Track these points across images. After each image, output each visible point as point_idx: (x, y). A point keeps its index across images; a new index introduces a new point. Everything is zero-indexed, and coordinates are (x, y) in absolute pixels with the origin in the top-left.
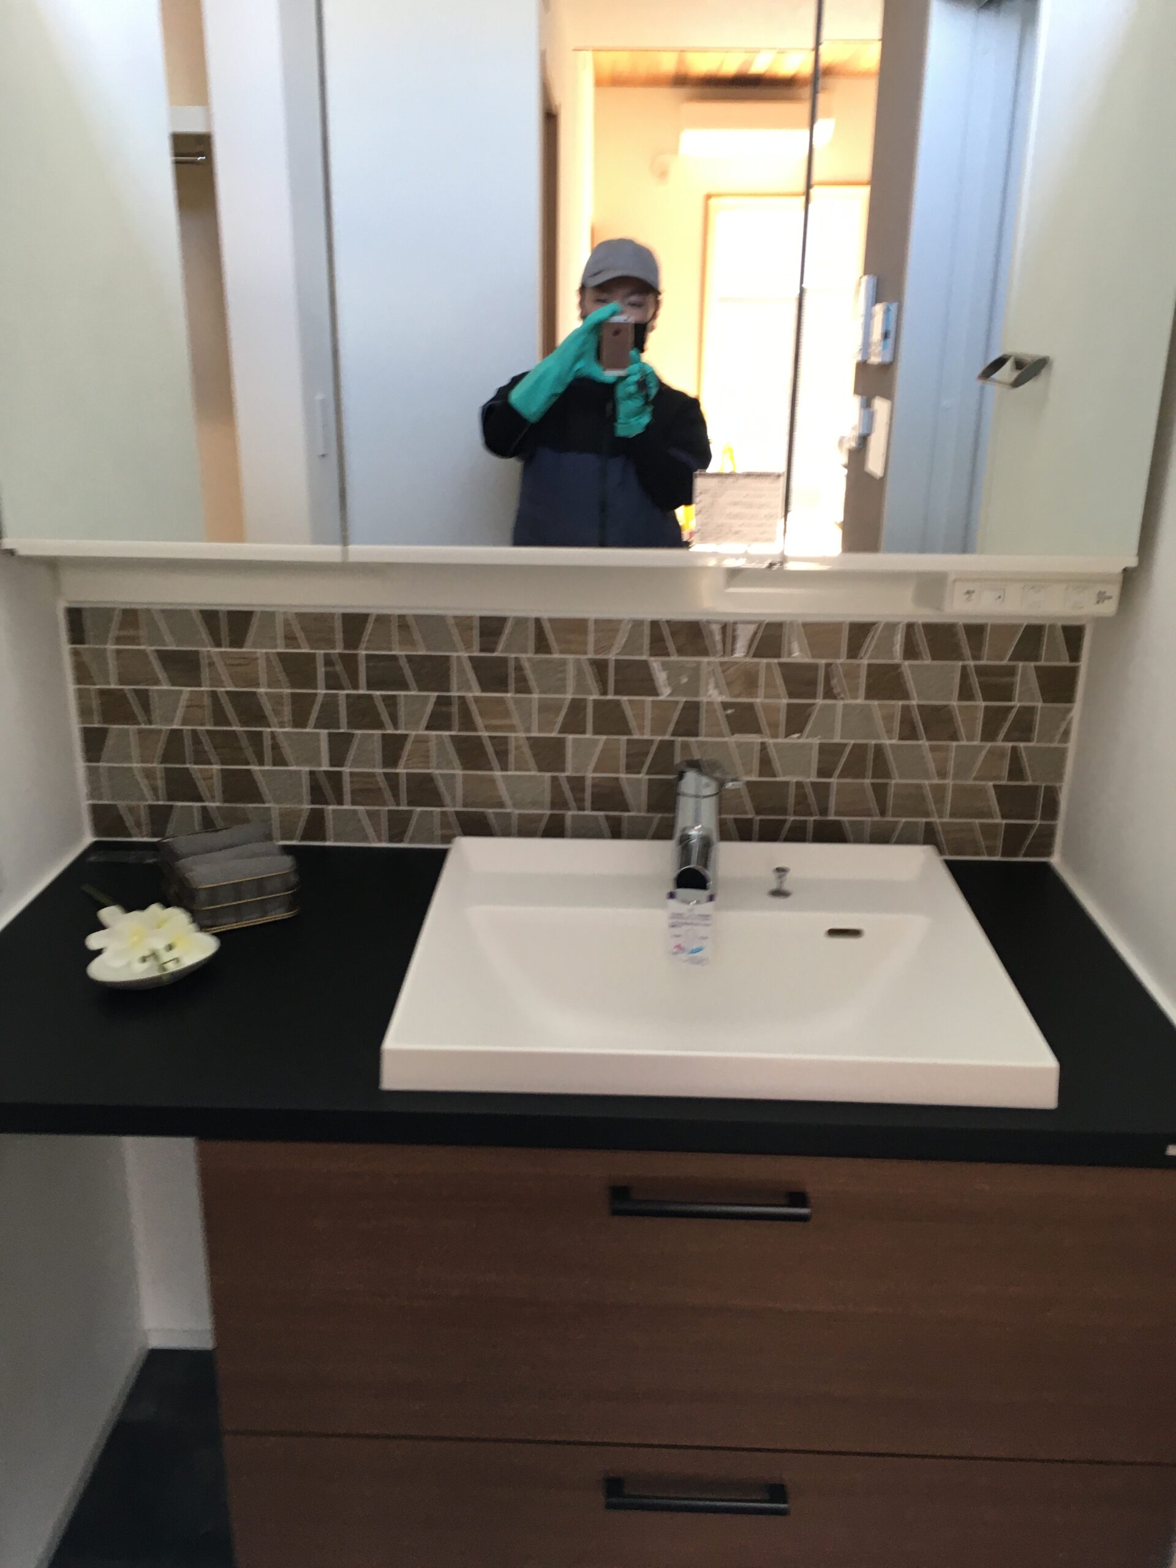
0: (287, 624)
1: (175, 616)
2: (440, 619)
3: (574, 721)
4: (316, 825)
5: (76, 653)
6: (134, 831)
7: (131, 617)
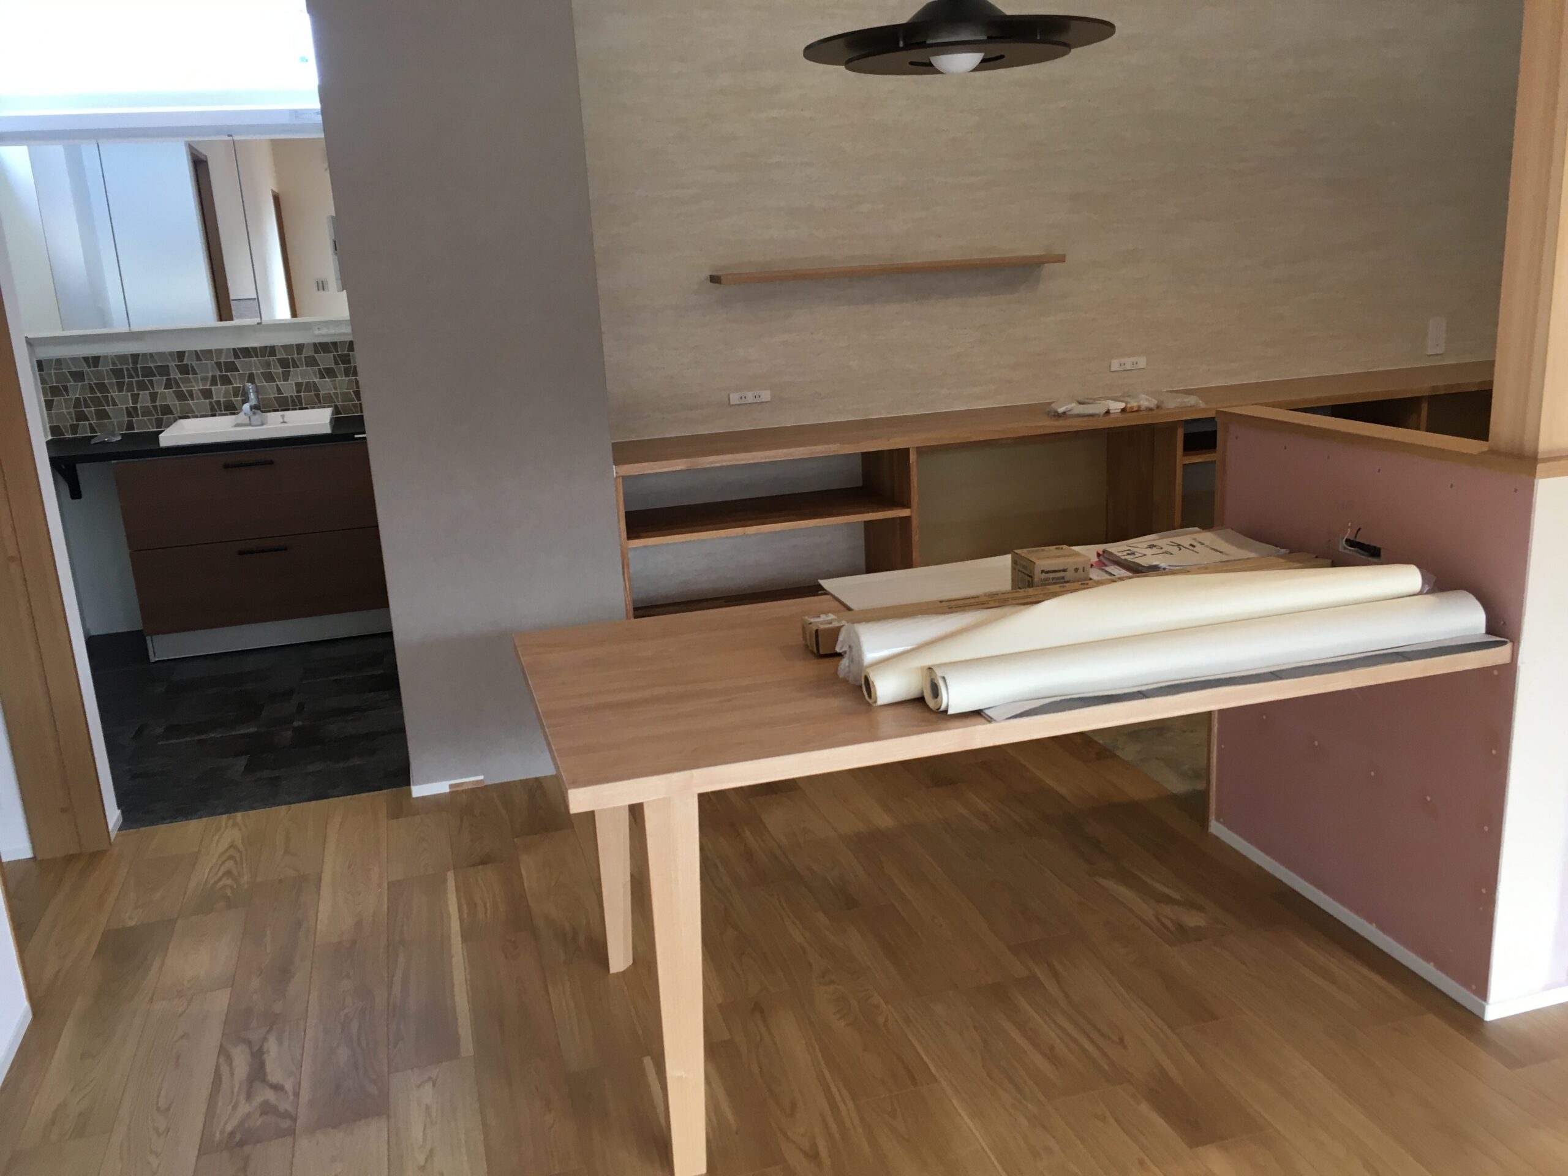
0: (112, 359)
1: (74, 360)
2: (164, 353)
3: (214, 382)
4: (130, 426)
5: (40, 375)
6: (66, 434)
7: (59, 361)
